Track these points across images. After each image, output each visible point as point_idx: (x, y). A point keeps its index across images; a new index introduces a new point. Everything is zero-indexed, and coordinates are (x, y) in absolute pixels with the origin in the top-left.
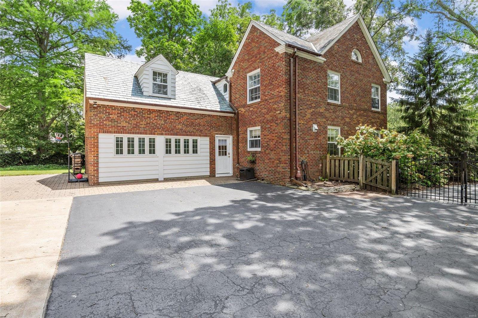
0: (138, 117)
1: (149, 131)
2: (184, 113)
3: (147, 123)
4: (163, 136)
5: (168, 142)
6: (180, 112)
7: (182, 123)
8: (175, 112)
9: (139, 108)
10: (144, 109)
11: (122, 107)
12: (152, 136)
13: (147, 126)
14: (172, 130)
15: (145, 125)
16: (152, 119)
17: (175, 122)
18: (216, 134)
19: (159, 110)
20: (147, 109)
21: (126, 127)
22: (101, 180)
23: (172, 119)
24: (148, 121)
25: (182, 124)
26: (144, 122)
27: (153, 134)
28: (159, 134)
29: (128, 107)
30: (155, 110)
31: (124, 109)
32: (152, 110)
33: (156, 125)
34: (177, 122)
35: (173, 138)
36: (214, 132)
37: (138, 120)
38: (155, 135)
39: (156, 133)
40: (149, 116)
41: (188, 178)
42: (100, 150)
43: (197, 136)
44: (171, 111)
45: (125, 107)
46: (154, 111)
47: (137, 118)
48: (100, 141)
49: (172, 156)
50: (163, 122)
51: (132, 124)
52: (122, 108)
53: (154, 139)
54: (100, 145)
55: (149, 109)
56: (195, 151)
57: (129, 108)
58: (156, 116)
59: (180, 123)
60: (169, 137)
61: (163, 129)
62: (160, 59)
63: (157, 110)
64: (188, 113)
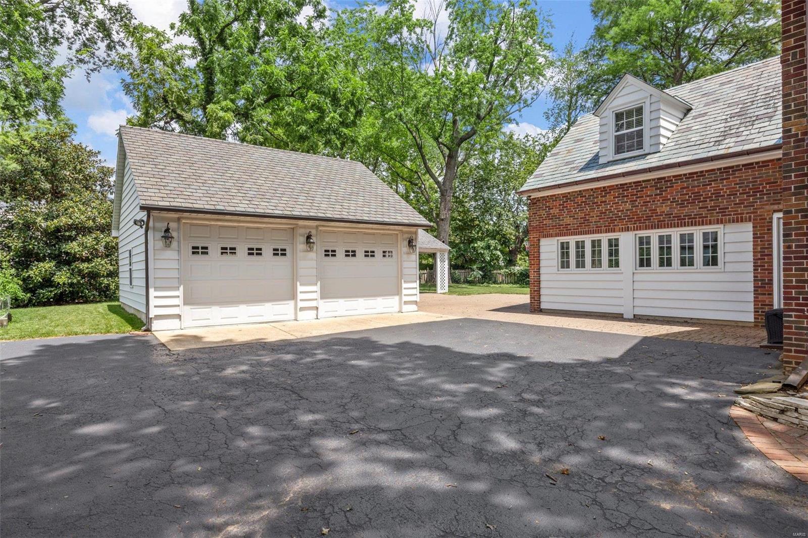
0: (587, 204)
1: (605, 226)
2: (674, 176)
3: (601, 213)
4: (631, 232)
5: (644, 243)
6: (664, 178)
7: (669, 199)
8: (654, 180)
9: (588, 190)
10: (596, 189)
11: (563, 194)
12: (612, 236)
13: (601, 219)
14: (648, 218)
15: (598, 216)
16: (610, 204)
17: (654, 201)
18: (775, 211)
19: (621, 185)
20: (600, 188)
21: (570, 224)
22: (543, 306)
23: (648, 196)
24: (602, 208)
25: (671, 202)
26: (596, 213)
27: (612, 232)
28: (622, 230)
29: (572, 192)
30: (614, 186)
31: (567, 196)
32: (608, 187)
33: (616, 214)
34: (659, 201)
35: (654, 235)
36: (767, 207)
37: (587, 209)
38: (614, 232)
39: (617, 228)
40: (604, 199)
41: (689, 321)
42: (542, 263)
43: (710, 224)
44: (644, 181)
45: (569, 193)
46: (612, 188)
47: (585, 207)
48: (542, 249)
49: (651, 271)
50: (628, 206)
51: (578, 218)
52: (565, 196)
53: (617, 240)
54: (542, 256)
55: (604, 187)
56: (712, 261)
57: (574, 194)
58: (617, 197)
59: (666, 199)
60: (644, 233)
61: (630, 220)
62: (627, 85)
63: (617, 185)
64: (685, 175)
